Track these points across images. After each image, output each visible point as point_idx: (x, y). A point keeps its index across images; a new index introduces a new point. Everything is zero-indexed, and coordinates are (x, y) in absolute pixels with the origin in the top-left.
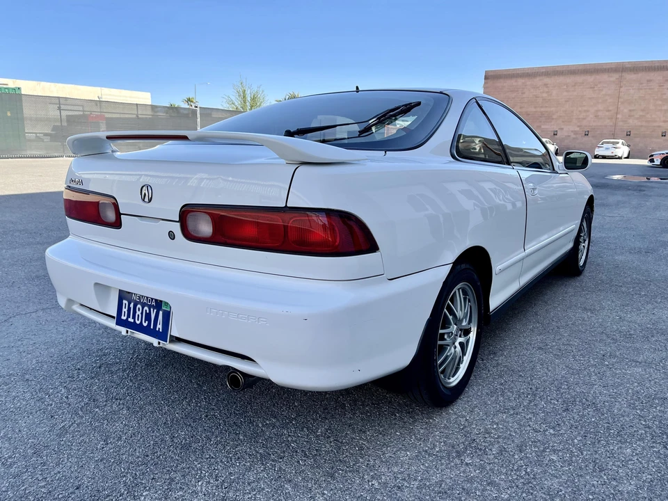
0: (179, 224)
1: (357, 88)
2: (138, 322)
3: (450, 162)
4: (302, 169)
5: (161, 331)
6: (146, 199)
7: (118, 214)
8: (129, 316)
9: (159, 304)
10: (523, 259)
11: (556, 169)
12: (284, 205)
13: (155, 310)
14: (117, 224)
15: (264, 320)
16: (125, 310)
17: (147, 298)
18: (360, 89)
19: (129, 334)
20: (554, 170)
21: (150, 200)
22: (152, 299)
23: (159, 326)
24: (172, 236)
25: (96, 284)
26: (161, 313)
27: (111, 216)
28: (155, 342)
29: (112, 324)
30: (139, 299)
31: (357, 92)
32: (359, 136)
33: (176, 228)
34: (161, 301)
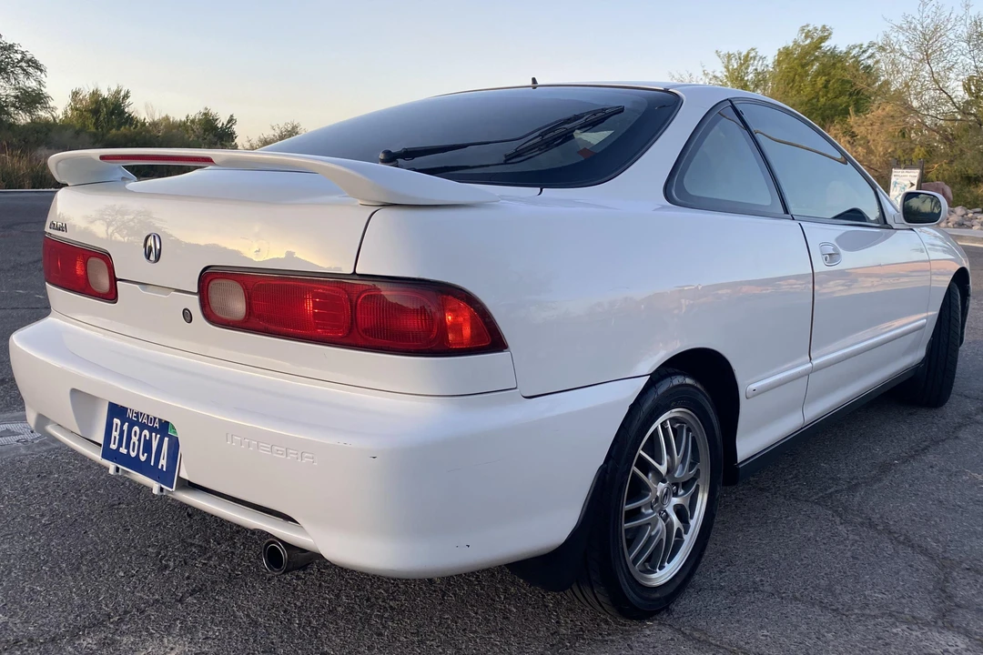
0: (197, 297)
1: (534, 80)
2: (133, 454)
3: (664, 207)
4: (383, 214)
5: (164, 469)
6: (152, 258)
7: (114, 280)
8: (120, 445)
9: (164, 427)
10: (807, 374)
11: (889, 221)
12: (351, 272)
13: (158, 436)
14: (111, 296)
15: (311, 455)
16: (115, 434)
17: (148, 416)
18: (539, 82)
19: (120, 473)
20: (885, 222)
21: (158, 258)
22: (155, 418)
23: (163, 462)
24: (187, 316)
25: (74, 391)
26: (166, 439)
27: (104, 283)
28: (155, 486)
29: (96, 455)
30: (137, 417)
31: (535, 88)
32: (506, 163)
33: (193, 303)
34: (167, 423)
